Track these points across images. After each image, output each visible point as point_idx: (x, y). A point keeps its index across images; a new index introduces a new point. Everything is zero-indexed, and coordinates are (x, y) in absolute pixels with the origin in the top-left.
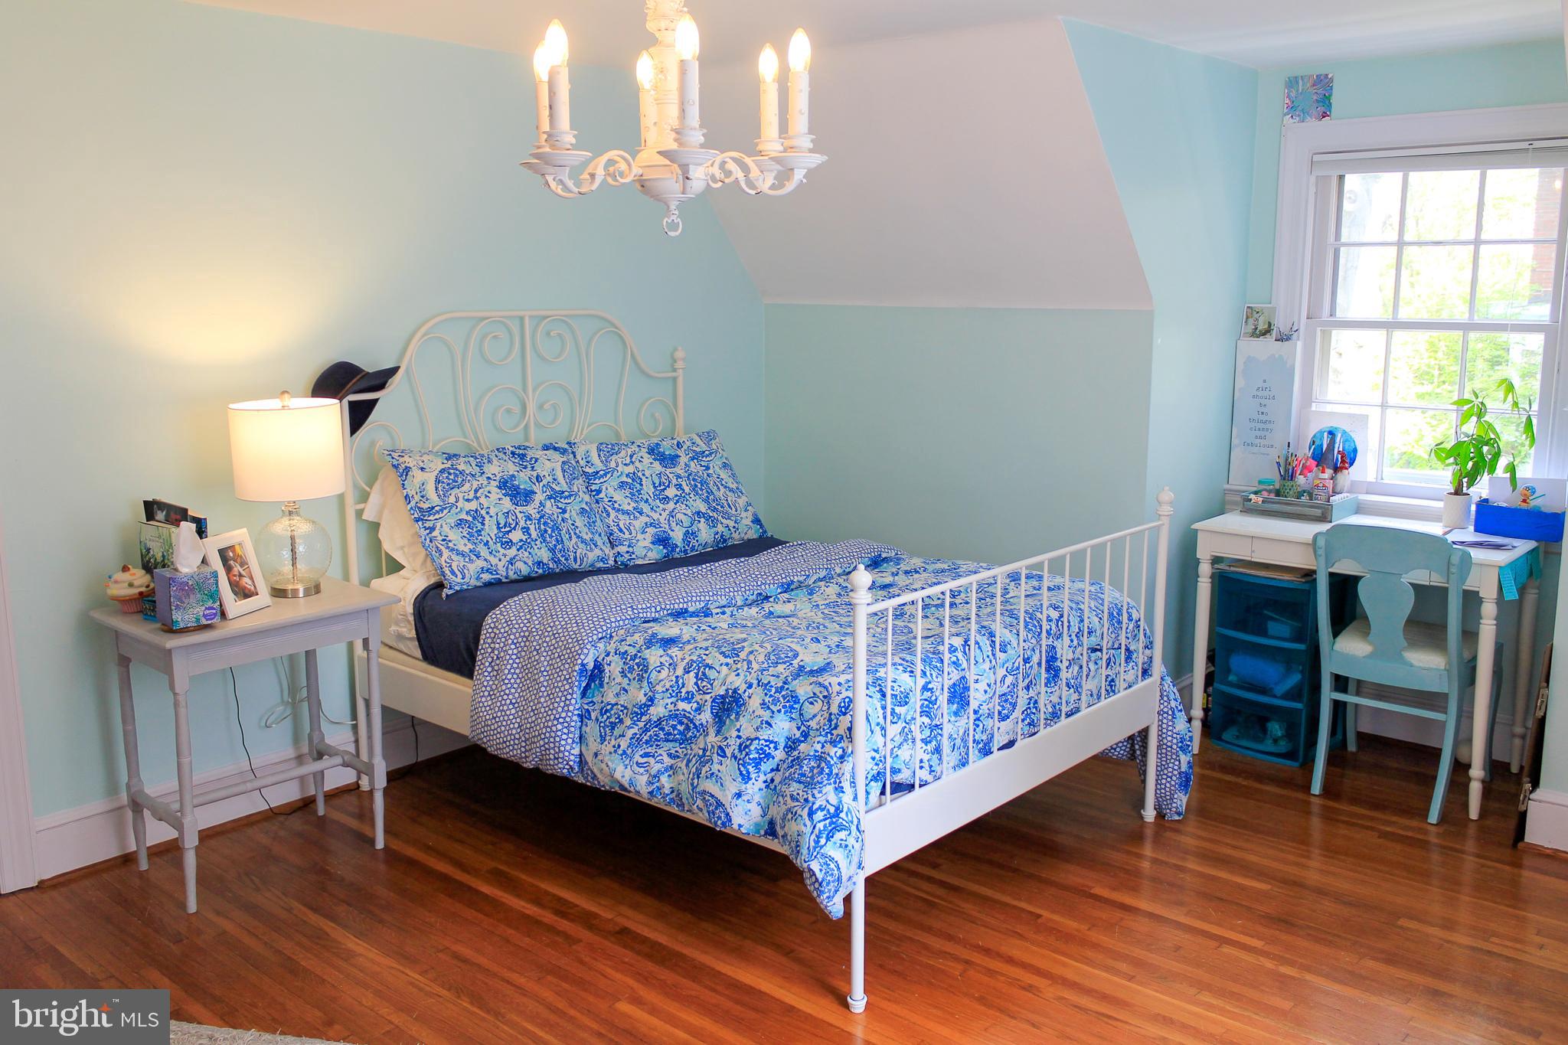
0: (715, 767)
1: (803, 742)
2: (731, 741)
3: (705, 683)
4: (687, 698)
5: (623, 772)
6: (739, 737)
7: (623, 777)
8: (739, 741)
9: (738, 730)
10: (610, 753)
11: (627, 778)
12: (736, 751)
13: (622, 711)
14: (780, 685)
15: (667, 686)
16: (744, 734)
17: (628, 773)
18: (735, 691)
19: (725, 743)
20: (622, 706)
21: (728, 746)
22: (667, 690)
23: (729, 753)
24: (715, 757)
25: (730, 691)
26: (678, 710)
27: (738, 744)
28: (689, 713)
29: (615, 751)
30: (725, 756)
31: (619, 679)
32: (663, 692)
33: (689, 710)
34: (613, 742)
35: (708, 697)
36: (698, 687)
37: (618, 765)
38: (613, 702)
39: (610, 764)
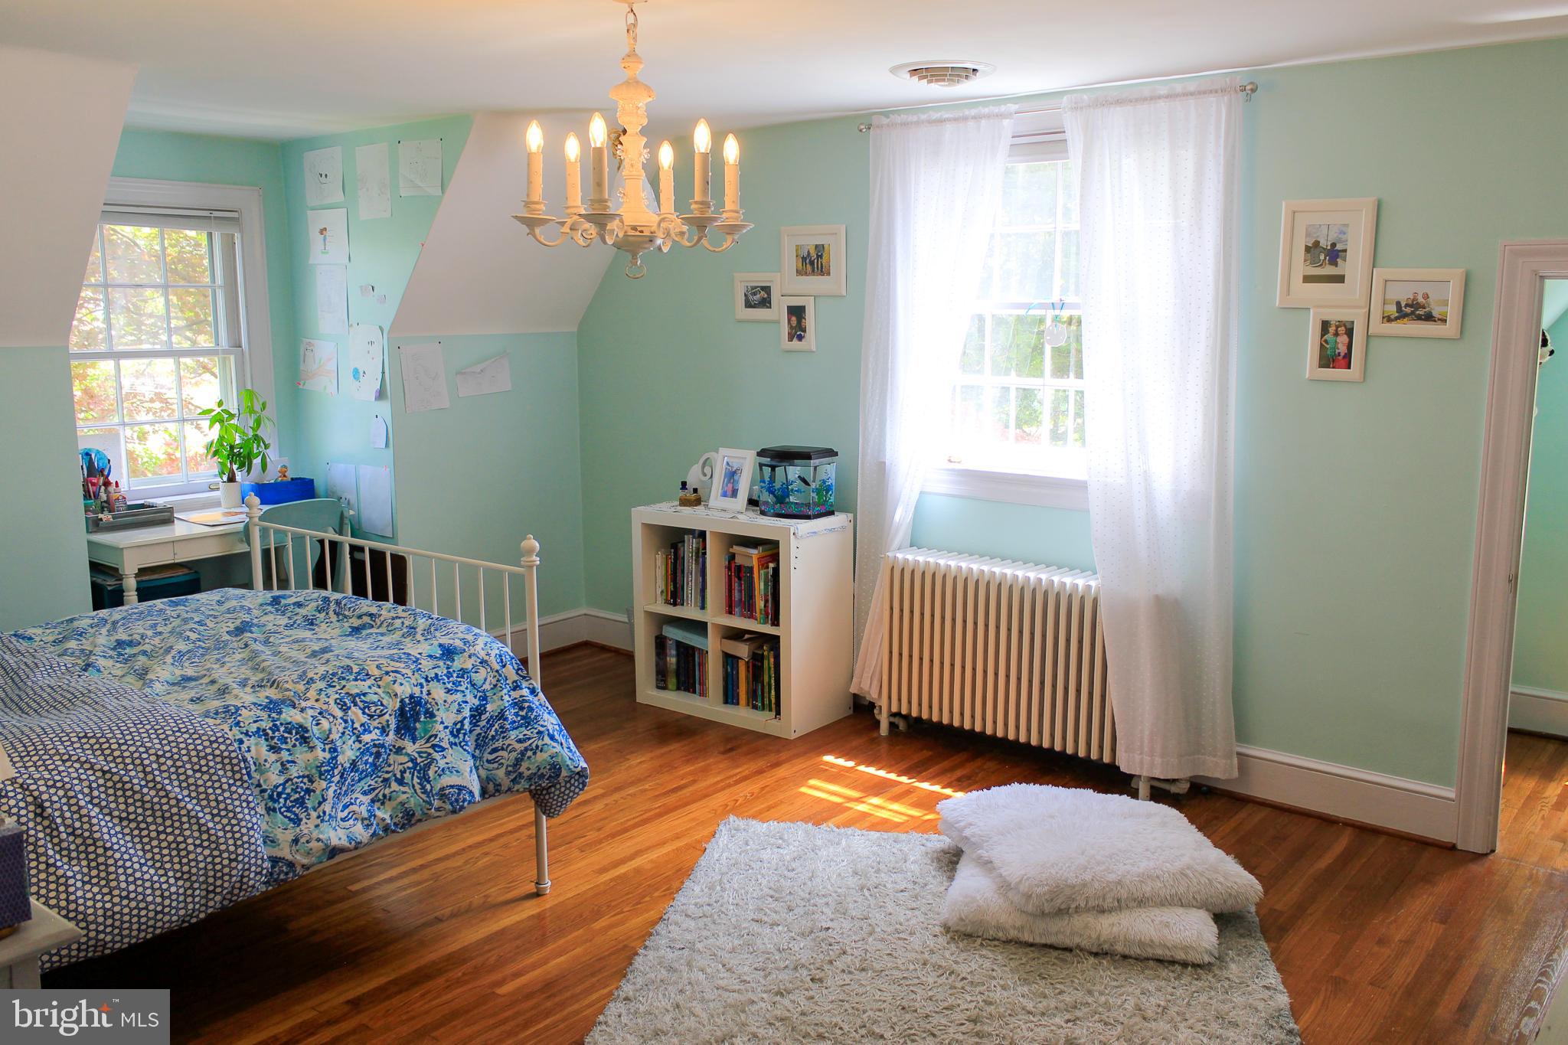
0: (442, 763)
1: (486, 704)
2: (441, 735)
3: (373, 709)
4: (365, 730)
5: (337, 836)
6: (446, 727)
7: (340, 839)
8: (447, 731)
9: (442, 723)
10: (317, 826)
11: (344, 838)
12: (452, 739)
13: (302, 782)
14: (445, 672)
15: (341, 730)
16: (449, 722)
17: (342, 833)
18: (411, 697)
19: (438, 739)
20: (298, 777)
21: (441, 740)
22: (343, 733)
23: (445, 744)
24: (436, 755)
25: (407, 701)
26: (367, 743)
27: (448, 733)
28: (379, 740)
29: (322, 821)
30: (443, 749)
31: (273, 757)
32: (340, 737)
33: (376, 737)
34: (314, 814)
35: (387, 717)
36: (368, 715)
37: (328, 832)
38: (281, 782)
39: (321, 836)
